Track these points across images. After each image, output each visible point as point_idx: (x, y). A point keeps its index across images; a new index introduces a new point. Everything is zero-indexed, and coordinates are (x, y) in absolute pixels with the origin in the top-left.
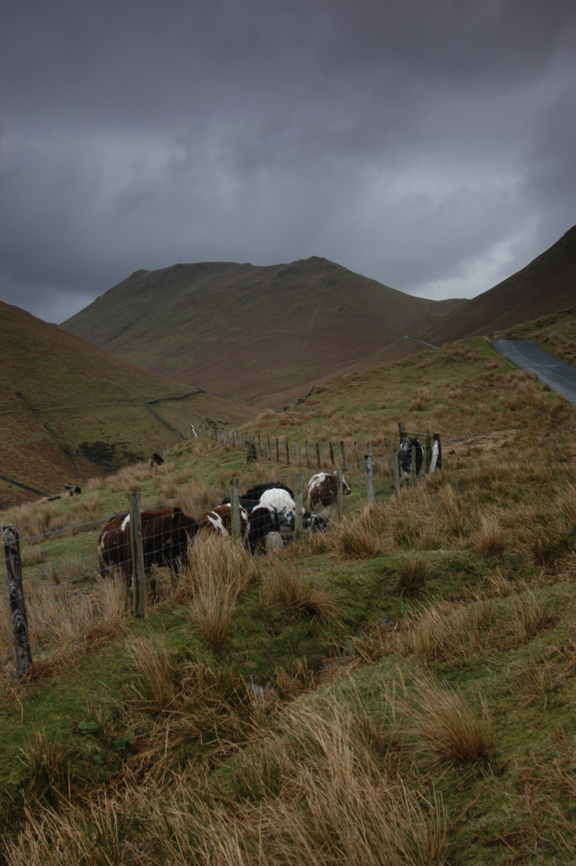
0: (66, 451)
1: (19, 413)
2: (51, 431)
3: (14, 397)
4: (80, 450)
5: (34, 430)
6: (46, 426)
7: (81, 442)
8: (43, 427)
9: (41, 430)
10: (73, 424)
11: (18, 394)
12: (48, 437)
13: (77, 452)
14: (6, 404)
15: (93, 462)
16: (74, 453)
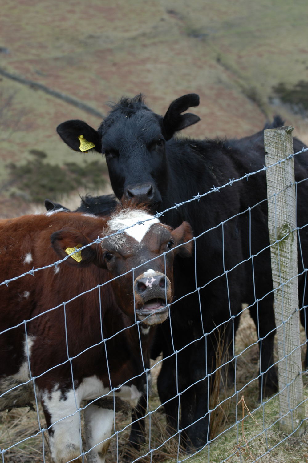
0: (253, 97)
1: (176, 42)
2: (227, 68)
3: (166, 16)
4: (274, 95)
5: (200, 67)
6: (219, 60)
7: (275, 82)
8: (214, 62)
9: (211, 66)
10: (260, 55)
11: (171, 12)
12: (224, 77)
13: (270, 98)
14: (155, 28)
15: (296, 113)
16: (265, 100)
